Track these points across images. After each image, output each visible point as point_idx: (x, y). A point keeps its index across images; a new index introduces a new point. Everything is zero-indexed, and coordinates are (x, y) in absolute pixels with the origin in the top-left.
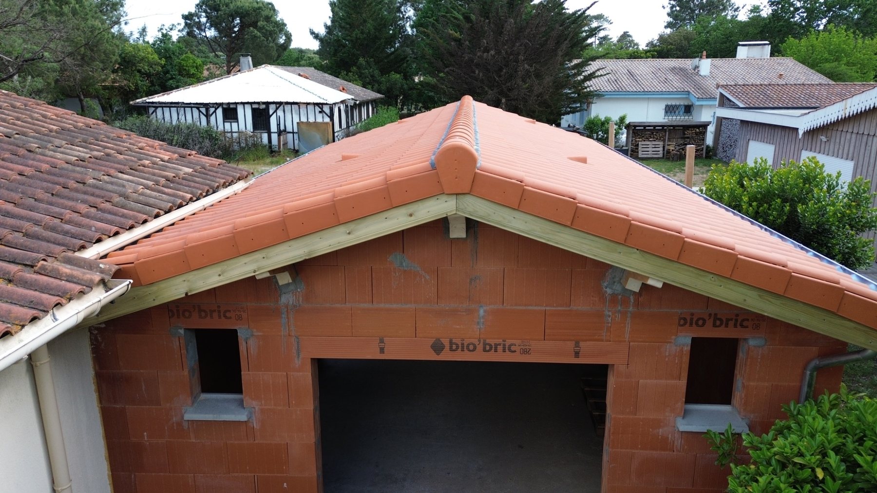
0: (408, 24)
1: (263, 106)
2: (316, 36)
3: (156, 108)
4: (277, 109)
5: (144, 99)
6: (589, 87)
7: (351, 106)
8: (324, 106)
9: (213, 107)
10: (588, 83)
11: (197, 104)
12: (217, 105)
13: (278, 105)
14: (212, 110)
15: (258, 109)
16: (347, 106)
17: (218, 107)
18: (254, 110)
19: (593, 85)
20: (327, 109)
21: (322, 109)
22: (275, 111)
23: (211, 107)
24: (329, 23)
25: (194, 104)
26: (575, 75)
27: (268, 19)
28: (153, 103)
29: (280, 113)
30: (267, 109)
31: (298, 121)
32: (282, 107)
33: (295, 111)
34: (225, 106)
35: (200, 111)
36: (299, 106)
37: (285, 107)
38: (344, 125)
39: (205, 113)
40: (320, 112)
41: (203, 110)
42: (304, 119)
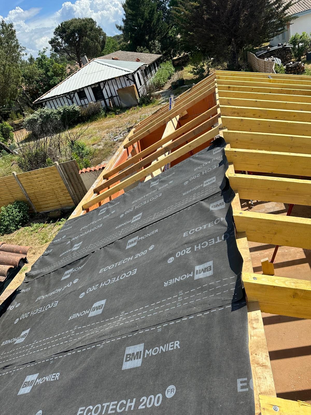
0: (167, 5)
1: (97, 85)
2: (120, 28)
3: (46, 102)
4: (104, 85)
5: (39, 99)
6: (287, 14)
7: (144, 70)
8: (129, 75)
9: (72, 94)
10: (286, 11)
11: (64, 94)
12: (74, 92)
13: (104, 83)
14: (72, 95)
15: (95, 87)
16: (142, 71)
17: (75, 93)
18: (93, 89)
19: (290, 12)
20: (130, 77)
21: (128, 77)
22: (104, 87)
23: (71, 94)
24: (125, 18)
25: (62, 94)
26: (278, 8)
27: (92, 29)
28: (43, 100)
29: (107, 87)
30: (100, 86)
31: (117, 89)
32: (107, 83)
33: (114, 83)
34: (78, 91)
35: (67, 98)
36: (115, 80)
37: (108, 82)
38: (143, 83)
39: (69, 98)
40: (127, 80)
41: (68, 96)
42: (120, 87)
